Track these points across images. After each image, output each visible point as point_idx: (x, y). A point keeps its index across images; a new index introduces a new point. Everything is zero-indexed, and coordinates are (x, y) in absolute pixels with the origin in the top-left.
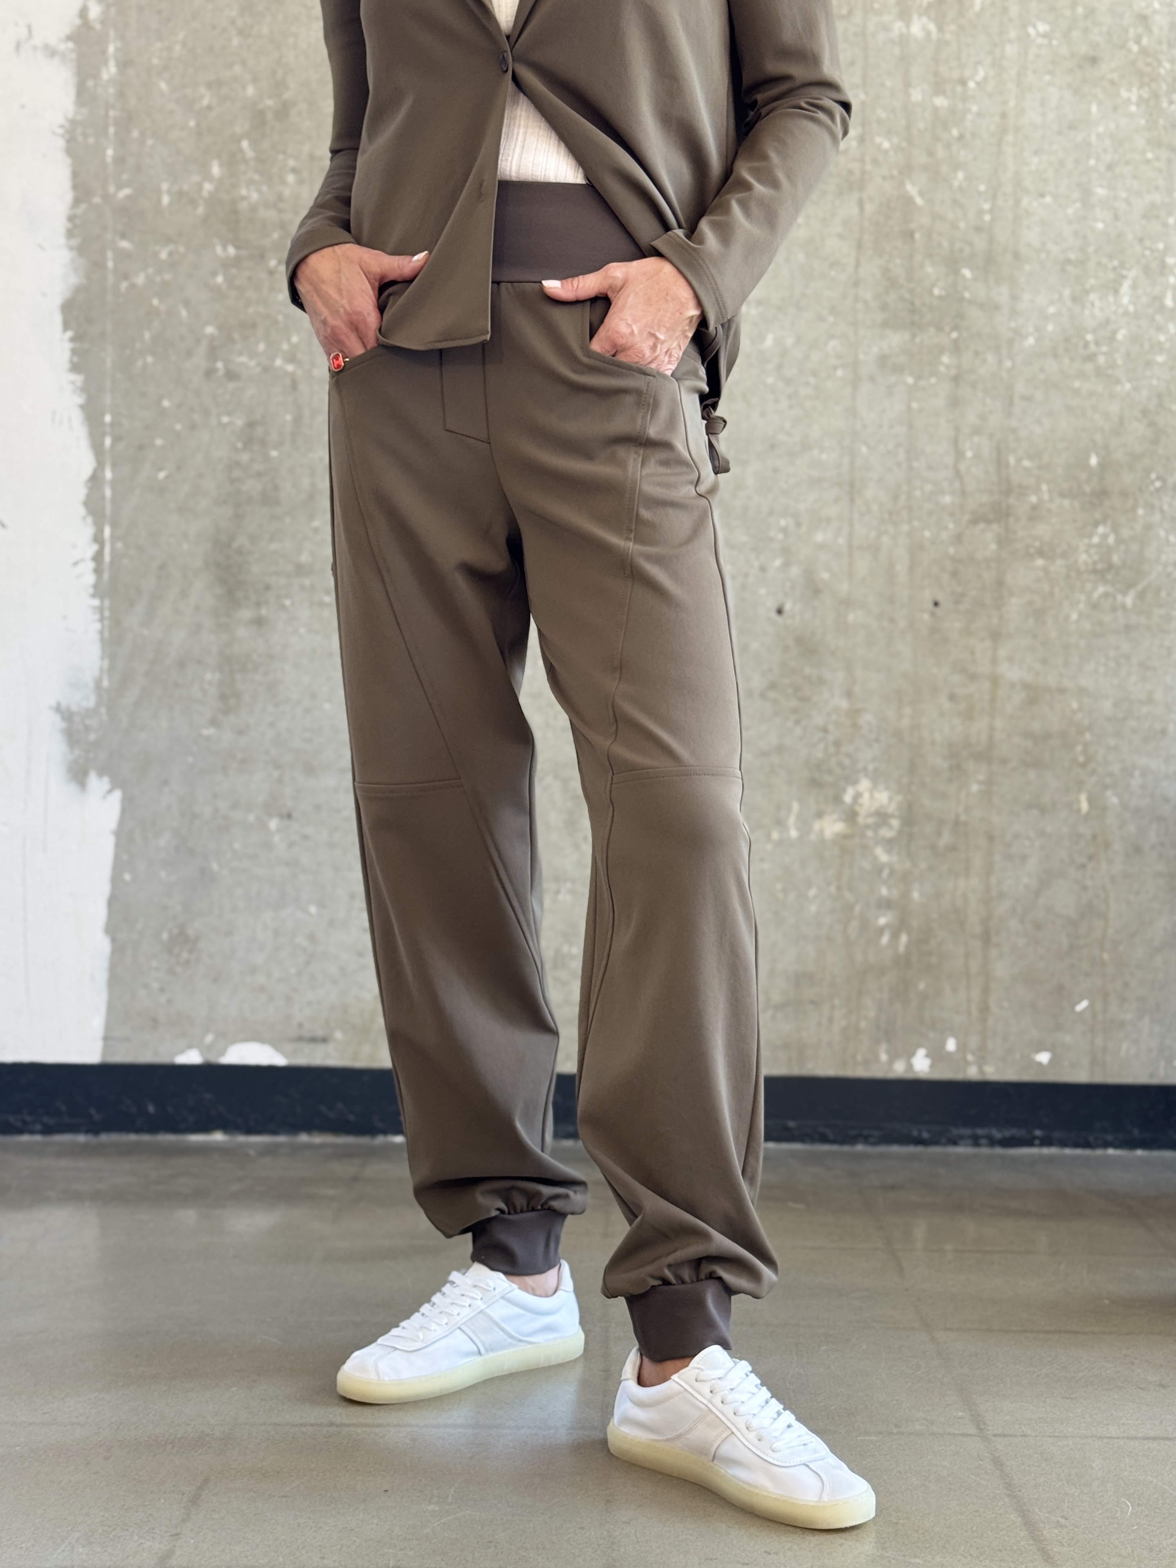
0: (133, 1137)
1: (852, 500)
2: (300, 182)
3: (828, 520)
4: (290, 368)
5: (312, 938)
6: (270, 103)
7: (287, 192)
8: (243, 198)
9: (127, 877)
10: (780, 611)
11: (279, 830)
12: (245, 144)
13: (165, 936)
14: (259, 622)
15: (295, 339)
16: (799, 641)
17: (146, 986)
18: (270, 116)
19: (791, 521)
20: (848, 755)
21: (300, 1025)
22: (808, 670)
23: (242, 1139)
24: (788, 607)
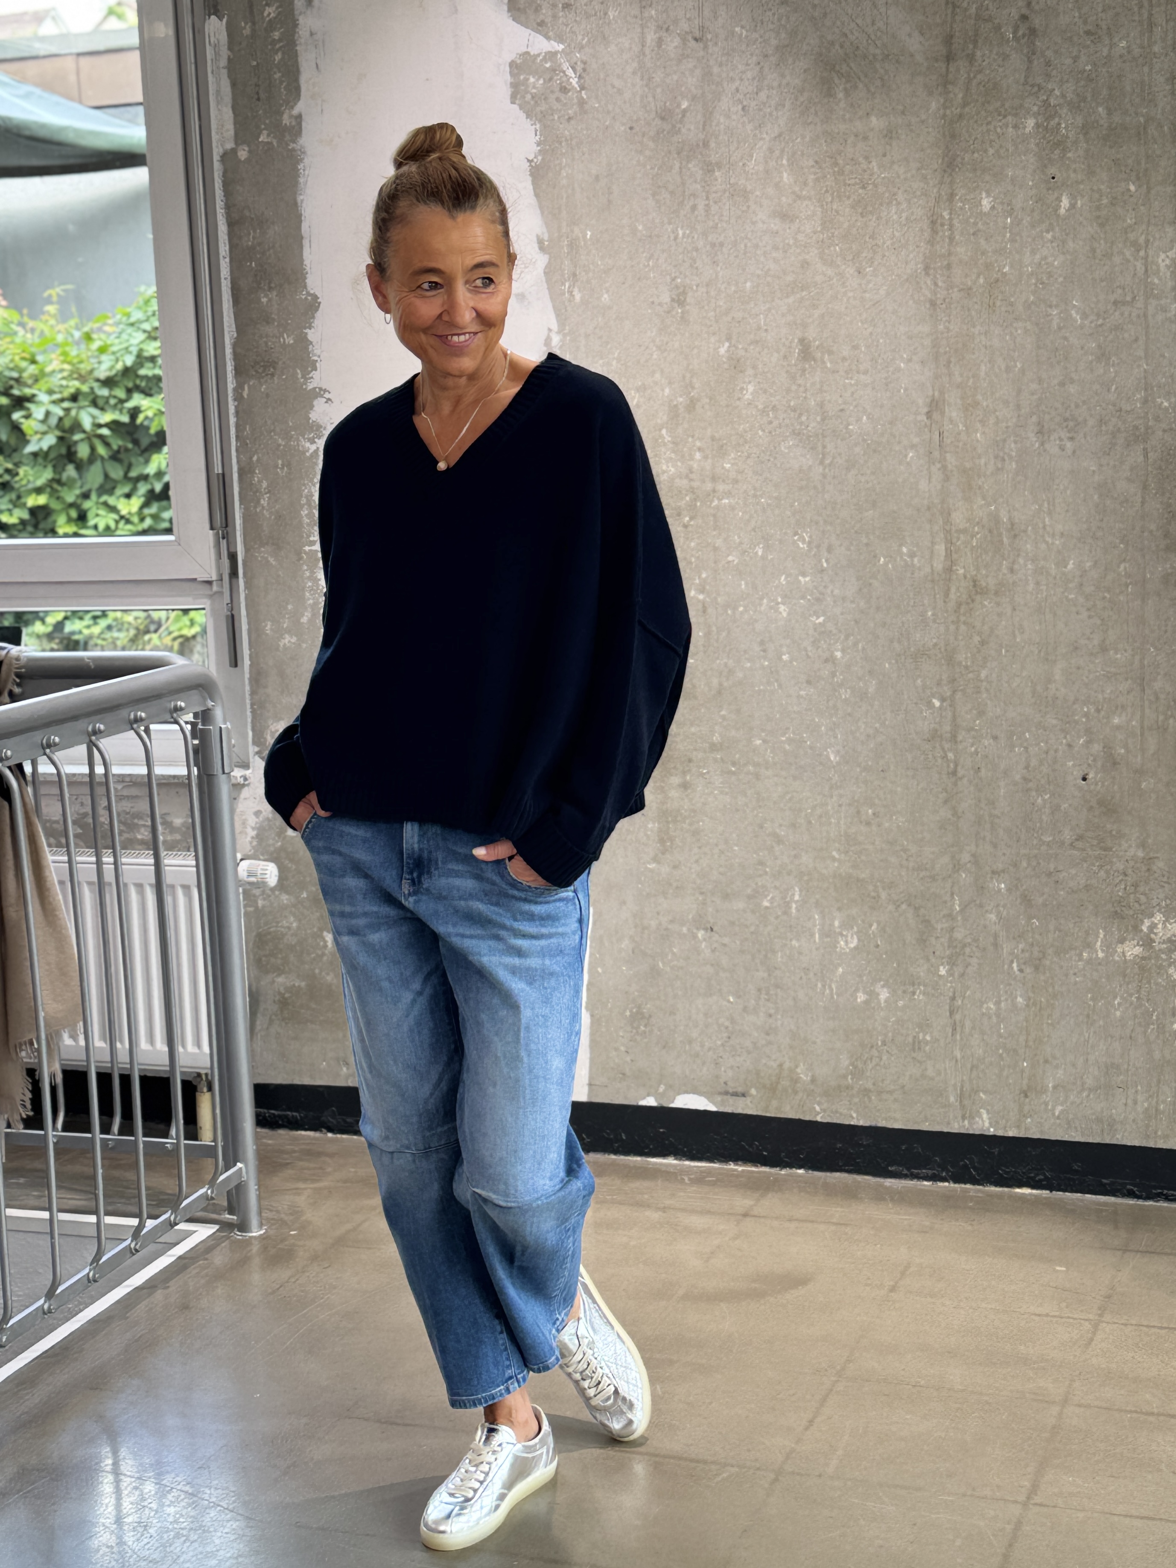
0: (613, 1157)
1: (1143, 690)
2: (706, 457)
3: (1123, 707)
4: (701, 597)
5: (733, 1020)
6: (681, 400)
7: (695, 466)
8: (664, 472)
9: (600, 970)
10: (1084, 779)
11: (705, 940)
12: (664, 432)
13: (628, 1013)
14: (685, 786)
15: (704, 575)
16: (1101, 803)
17: (616, 1049)
18: (681, 409)
19: (1092, 709)
20: (1144, 894)
21: (725, 1083)
22: (1109, 826)
23: (687, 1163)
24: (1090, 776)
